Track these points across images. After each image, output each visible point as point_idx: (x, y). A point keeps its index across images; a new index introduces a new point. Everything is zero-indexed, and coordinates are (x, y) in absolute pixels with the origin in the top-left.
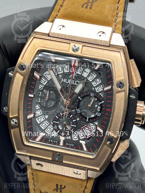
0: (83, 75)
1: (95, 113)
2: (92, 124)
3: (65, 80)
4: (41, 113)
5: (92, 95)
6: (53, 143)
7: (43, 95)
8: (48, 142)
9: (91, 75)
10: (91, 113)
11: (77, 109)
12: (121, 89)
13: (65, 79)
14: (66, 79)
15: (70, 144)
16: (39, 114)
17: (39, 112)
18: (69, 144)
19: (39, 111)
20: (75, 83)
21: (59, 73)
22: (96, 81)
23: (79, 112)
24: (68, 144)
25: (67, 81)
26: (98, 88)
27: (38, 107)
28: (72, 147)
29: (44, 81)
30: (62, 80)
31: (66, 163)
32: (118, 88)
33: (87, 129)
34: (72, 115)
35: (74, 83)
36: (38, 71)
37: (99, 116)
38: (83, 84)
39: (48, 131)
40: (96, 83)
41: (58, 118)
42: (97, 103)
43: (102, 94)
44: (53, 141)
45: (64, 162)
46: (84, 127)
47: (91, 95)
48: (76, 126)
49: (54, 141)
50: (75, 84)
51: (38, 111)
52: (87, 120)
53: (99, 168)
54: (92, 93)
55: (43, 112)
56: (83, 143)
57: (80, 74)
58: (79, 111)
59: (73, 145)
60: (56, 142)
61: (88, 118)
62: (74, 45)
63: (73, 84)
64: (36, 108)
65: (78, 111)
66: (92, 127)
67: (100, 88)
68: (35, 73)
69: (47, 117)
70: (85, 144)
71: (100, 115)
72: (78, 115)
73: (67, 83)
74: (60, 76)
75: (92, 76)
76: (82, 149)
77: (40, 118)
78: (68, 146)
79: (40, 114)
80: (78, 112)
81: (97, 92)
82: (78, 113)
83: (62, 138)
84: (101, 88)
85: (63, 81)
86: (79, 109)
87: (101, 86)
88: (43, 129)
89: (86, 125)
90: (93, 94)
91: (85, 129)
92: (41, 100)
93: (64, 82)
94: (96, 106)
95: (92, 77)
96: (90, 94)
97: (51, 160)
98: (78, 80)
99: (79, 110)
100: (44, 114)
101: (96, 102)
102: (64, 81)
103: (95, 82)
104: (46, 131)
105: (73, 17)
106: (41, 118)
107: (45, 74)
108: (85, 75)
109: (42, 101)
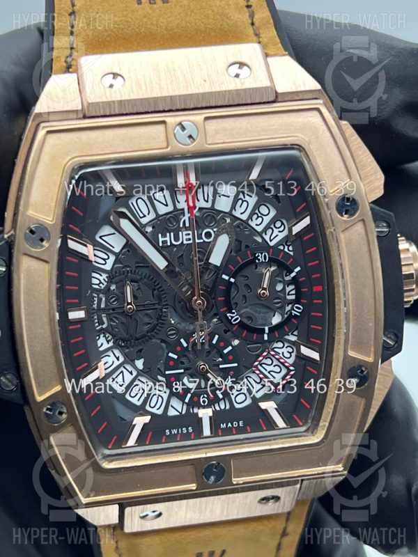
0: (217, 207)
1: (282, 308)
2: (280, 345)
3: (169, 238)
4: (118, 359)
5: (261, 258)
6: (179, 436)
7: (114, 302)
8: (164, 437)
9: (240, 199)
10: (268, 312)
11: (228, 315)
12: (352, 215)
13: (168, 234)
14: (172, 234)
15: (232, 424)
16: (113, 362)
17: (112, 358)
18: (230, 425)
19: (110, 353)
20: (202, 239)
21: (144, 221)
22: (260, 215)
23: (237, 319)
24: (227, 425)
25: (177, 239)
26: (269, 232)
27: (105, 342)
28: (240, 430)
29: (104, 259)
30: (161, 239)
31: (241, 482)
32: (342, 216)
33: (269, 361)
34: (217, 337)
35: (199, 237)
36: (78, 232)
37: (299, 314)
38: (228, 235)
39: (152, 405)
40: (260, 219)
41: (176, 357)
42: (280, 279)
43: (286, 247)
44: (178, 431)
45: (235, 481)
46: (261, 358)
47: (259, 260)
48: (236, 365)
49: (182, 430)
50: (201, 241)
51: (109, 356)
52: (266, 337)
53: (340, 465)
54: (262, 254)
55: (125, 355)
56: (270, 406)
57: (209, 205)
58: (238, 317)
59: (241, 423)
60: (187, 430)
61: (267, 328)
62: (180, 124)
63: (197, 241)
64: (101, 349)
65: (232, 317)
66: (283, 353)
67: (276, 231)
68: (69, 241)
69: (140, 364)
70: (276, 409)
71: (300, 311)
72: (234, 329)
73: (175, 245)
74: (149, 229)
75: (243, 201)
76: (271, 425)
77: (121, 374)
78: (228, 431)
79: (117, 363)
80: (235, 321)
81: (272, 244)
82: (234, 323)
83: (205, 414)
84: (279, 232)
85: (162, 242)
86: (234, 311)
87: (278, 224)
88: (139, 403)
89: (265, 354)
90: (265, 255)
91: (263, 365)
92: (110, 320)
93: (169, 244)
94: (279, 287)
95: (245, 204)
96: (257, 258)
97: (194, 488)
98: (208, 227)
99: (234, 313)
100: (130, 360)
101: (276, 276)
102: (166, 241)
103: (258, 217)
104: (148, 408)
105: (125, 39)
106: (122, 372)
107: (100, 237)
108: (223, 205)
109: (114, 322)
